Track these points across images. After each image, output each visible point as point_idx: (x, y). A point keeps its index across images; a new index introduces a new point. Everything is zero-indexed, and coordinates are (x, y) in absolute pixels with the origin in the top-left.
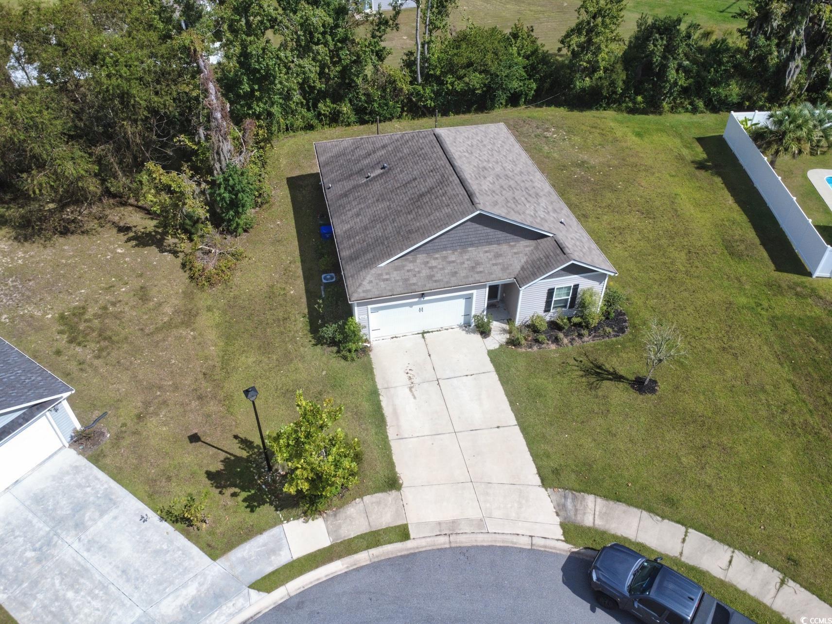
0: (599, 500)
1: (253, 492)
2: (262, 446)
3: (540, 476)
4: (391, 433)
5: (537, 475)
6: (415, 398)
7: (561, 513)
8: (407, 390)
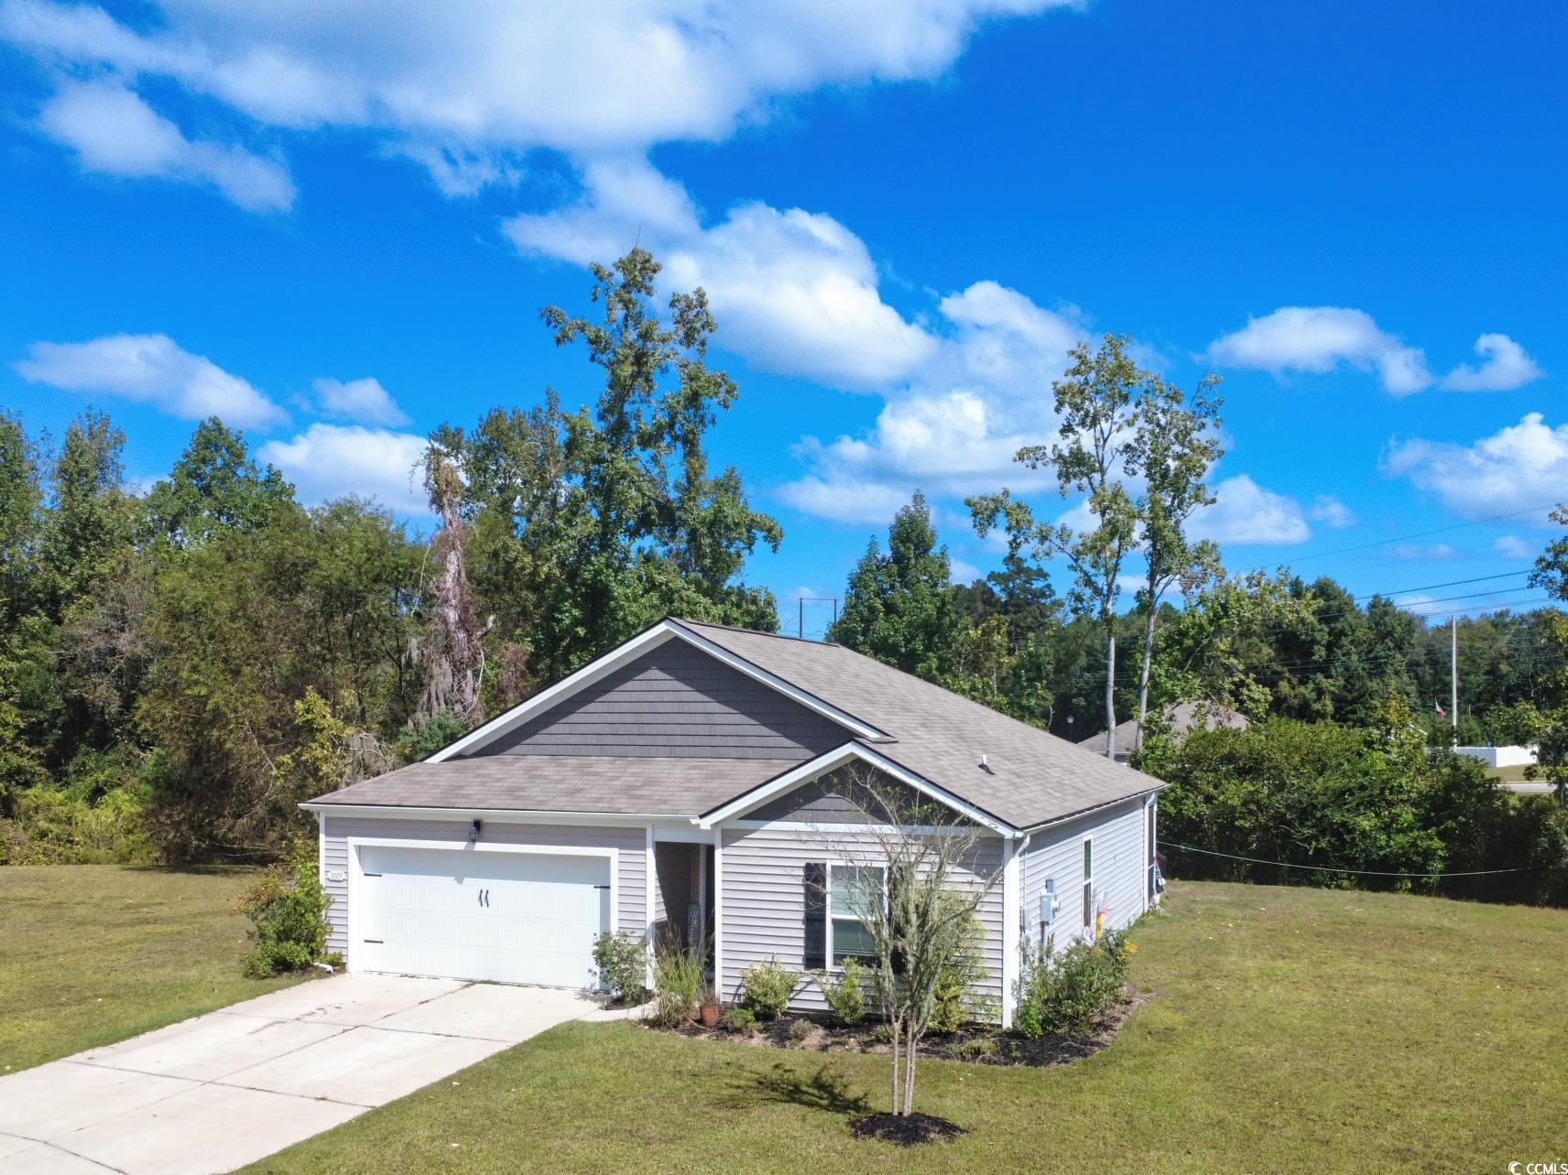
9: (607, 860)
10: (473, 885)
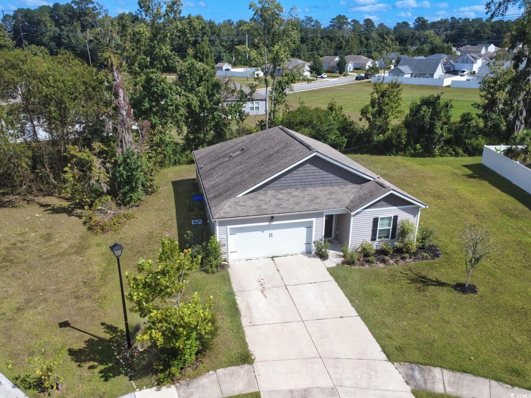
0: (445, 372)
1: (110, 365)
2: (125, 330)
3: (385, 353)
4: (245, 321)
5: (382, 353)
6: (266, 297)
7: (412, 382)
8: (260, 293)
9: (312, 222)
10: (267, 232)
